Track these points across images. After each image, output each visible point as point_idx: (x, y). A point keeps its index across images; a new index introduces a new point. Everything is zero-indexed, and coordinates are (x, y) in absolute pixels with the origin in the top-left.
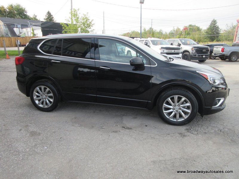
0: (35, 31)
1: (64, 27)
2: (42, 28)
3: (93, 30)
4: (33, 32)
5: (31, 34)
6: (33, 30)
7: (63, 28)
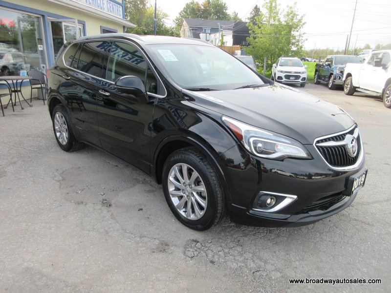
0: (224, 38)
1: (251, 30)
2: (234, 32)
3: (304, 34)
4: (223, 39)
5: (219, 42)
6: (222, 36)
7: (250, 32)
